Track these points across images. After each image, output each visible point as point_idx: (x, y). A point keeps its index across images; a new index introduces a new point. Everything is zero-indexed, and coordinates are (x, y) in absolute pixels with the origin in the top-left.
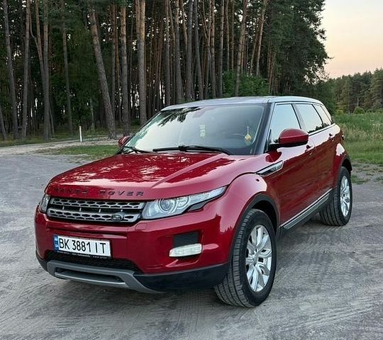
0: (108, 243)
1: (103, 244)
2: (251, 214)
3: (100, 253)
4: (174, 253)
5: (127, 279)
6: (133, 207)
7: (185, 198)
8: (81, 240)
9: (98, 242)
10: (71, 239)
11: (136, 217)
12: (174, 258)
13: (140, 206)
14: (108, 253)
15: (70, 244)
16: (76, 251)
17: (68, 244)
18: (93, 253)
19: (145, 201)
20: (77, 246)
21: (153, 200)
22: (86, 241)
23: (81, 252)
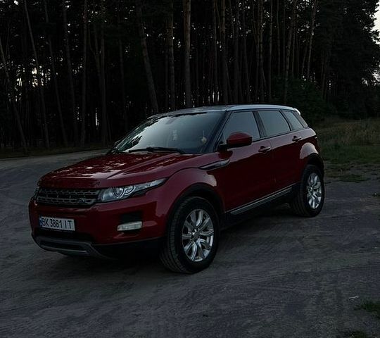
0: (73, 220)
1: (70, 221)
3: (68, 229)
4: (121, 228)
5: (86, 248)
6: (92, 193)
7: (132, 187)
8: (55, 219)
9: (67, 220)
10: (49, 218)
11: (93, 200)
12: (121, 232)
13: (97, 193)
14: (73, 229)
15: (49, 222)
16: (53, 227)
18: (64, 228)
19: (100, 189)
20: (54, 223)
21: (107, 188)
22: (59, 220)
23: (56, 228)
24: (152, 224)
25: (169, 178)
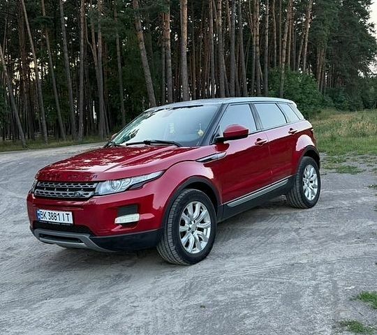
0: (71, 213)
1: (68, 214)
2: (186, 192)
3: (66, 222)
4: (119, 220)
5: (85, 241)
6: (89, 186)
7: (129, 180)
8: (54, 212)
9: (65, 213)
10: (47, 211)
11: (91, 193)
12: (118, 224)
13: (94, 186)
14: (71, 221)
15: (47, 215)
16: (51, 220)
17: (46, 215)
18: (62, 221)
19: (98, 182)
20: (52, 216)
21: (104, 181)
22: (57, 212)
23: (54, 221)
24: (150, 216)
25: (165, 170)
